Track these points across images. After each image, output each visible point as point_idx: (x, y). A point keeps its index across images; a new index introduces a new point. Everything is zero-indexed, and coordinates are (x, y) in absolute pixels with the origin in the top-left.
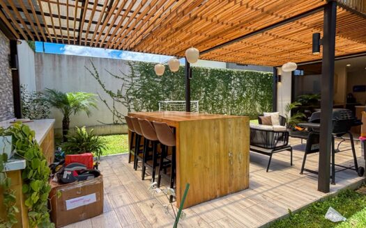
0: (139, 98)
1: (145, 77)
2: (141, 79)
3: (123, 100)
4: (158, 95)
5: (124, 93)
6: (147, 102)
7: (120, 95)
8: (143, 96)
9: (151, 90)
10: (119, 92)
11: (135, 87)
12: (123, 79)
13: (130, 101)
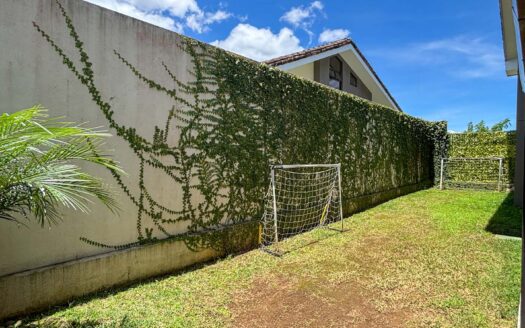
0: (212, 156)
1: (227, 97)
2: (220, 101)
3: (169, 160)
4: (255, 147)
5: (173, 140)
6: (232, 167)
7: (160, 146)
8: (222, 149)
9: (241, 133)
10: (159, 135)
11: (204, 121)
12: (172, 93)
13: (189, 164)
